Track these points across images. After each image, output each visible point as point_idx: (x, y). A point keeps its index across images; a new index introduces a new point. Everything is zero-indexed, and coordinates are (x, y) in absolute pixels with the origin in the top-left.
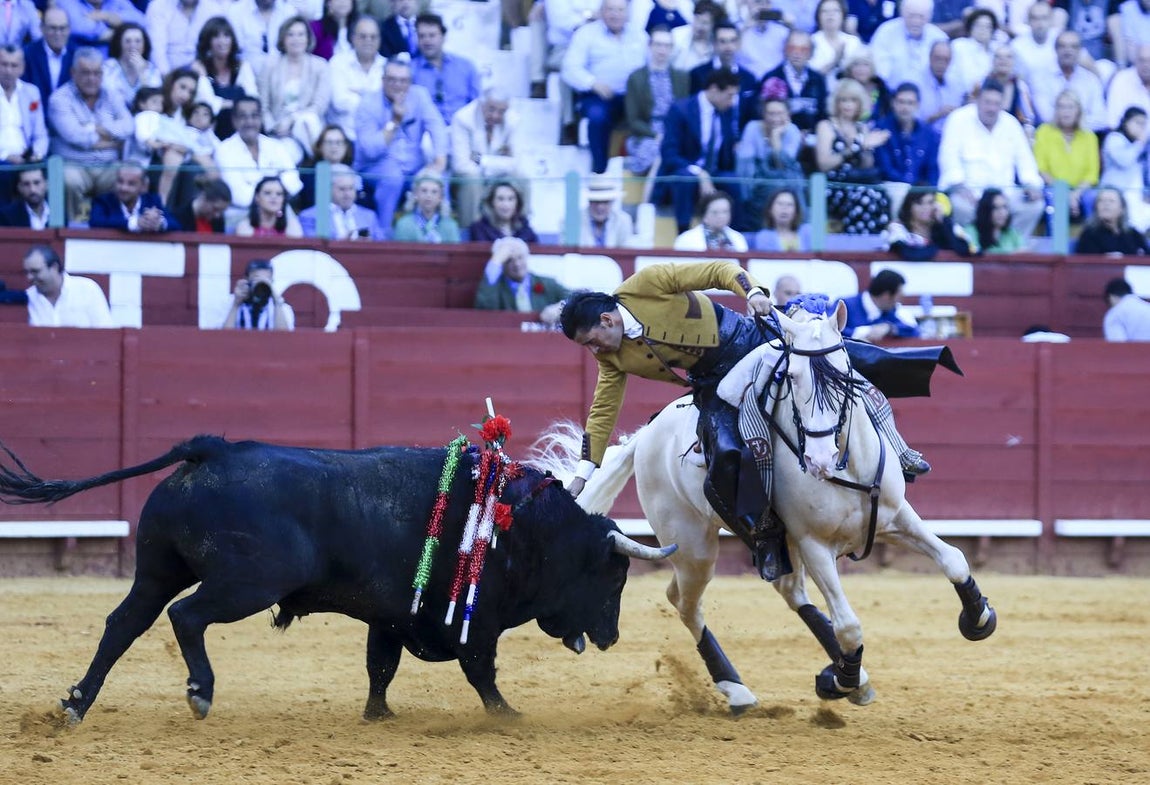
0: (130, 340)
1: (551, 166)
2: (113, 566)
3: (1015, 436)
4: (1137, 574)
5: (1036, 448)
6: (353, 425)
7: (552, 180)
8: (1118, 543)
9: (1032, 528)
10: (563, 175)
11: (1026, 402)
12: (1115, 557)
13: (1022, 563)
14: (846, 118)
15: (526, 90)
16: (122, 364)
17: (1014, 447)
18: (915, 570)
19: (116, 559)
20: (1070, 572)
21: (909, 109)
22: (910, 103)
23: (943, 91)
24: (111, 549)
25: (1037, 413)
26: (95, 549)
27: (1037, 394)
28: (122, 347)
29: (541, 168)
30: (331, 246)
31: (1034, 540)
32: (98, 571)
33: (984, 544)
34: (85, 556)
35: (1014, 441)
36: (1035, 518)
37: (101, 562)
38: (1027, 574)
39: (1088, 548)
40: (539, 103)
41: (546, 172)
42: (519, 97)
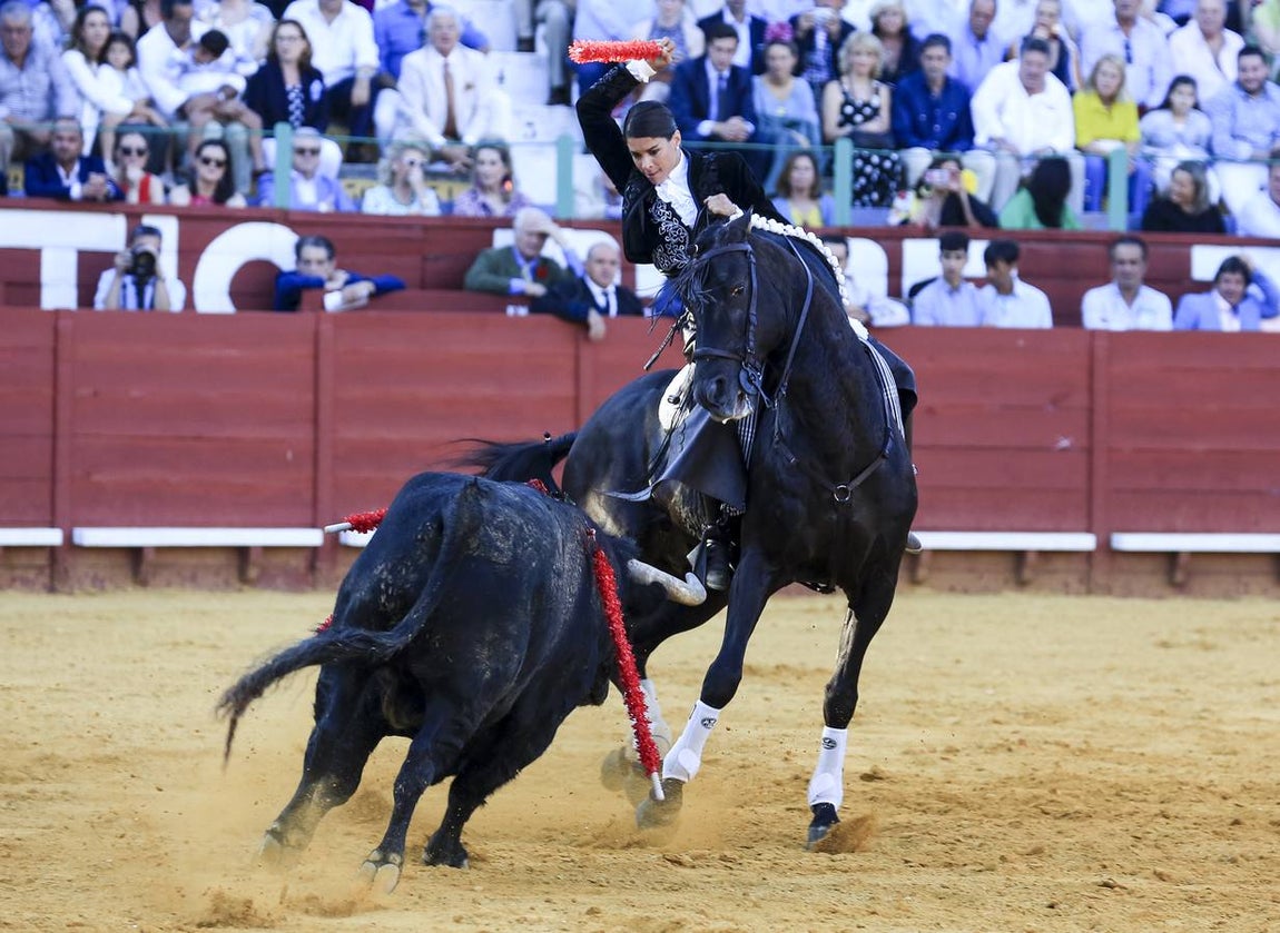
0: (64, 324)
1: (539, 128)
2: (45, 579)
3: (1066, 438)
4: (1203, 595)
5: (1090, 451)
6: (316, 422)
7: (542, 144)
8: (1182, 560)
9: (1085, 542)
10: (553, 139)
11: (1080, 399)
12: (1179, 577)
13: (1073, 580)
14: (860, 75)
15: (512, 44)
16: (55, 351)
17: (1064, 450)
18: (952, 589)
19: (47, 571)
20: (1128, 593)
21: (938, 65)
22: (940, 58)
23: (984, 47)
24: (42, 560)
25: (1091, 411)
26: (23, 559)
27: (1091, 390)
28: (56, 331)
29: (529, 131)
30: (292, 218)
31: (1088, 555)
32: (27, 584)
33: (1031, 559)
34: (12, 567)
35: (1065, 443)
36: (1089, 530)
37: (31, 574)
38: (1078, 594)
39: (1148, 565)
40: (526, 57)
41: (534, 135)
42: (503, 50)
